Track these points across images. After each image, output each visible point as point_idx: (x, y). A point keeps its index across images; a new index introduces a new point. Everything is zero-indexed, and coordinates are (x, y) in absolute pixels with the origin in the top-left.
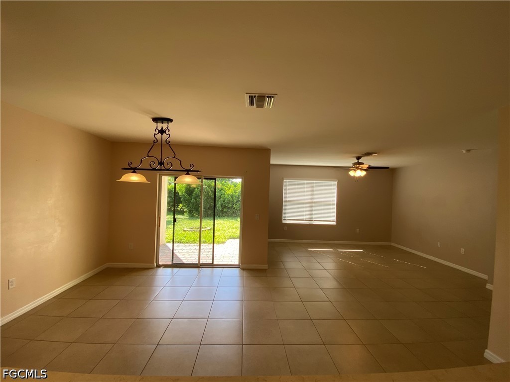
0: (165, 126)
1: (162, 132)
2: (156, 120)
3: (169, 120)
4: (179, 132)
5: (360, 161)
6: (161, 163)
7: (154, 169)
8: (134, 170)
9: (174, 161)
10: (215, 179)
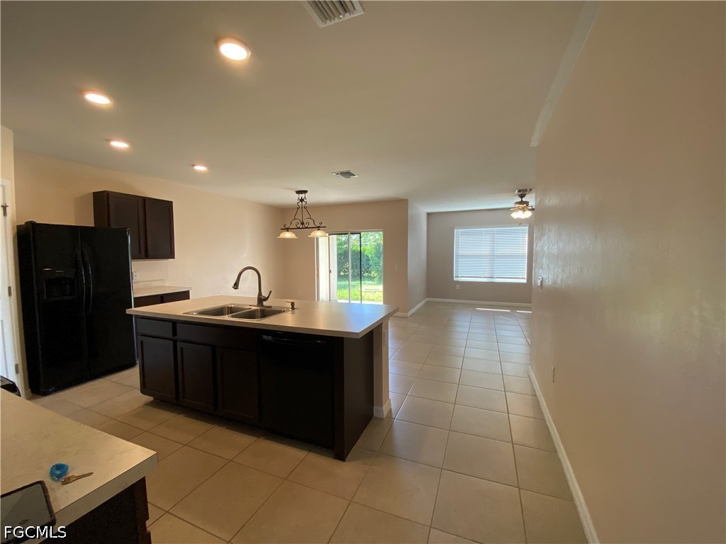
0: (303, 196)
1: (302, 200)
2: (298, 192)
3: (305, 192)
4: (311, 198)
5: (524, 199)
6: (302, 224)
7: (299, 228)
8: (288, 229)
9: (310, 221)
10: (360, 234)
